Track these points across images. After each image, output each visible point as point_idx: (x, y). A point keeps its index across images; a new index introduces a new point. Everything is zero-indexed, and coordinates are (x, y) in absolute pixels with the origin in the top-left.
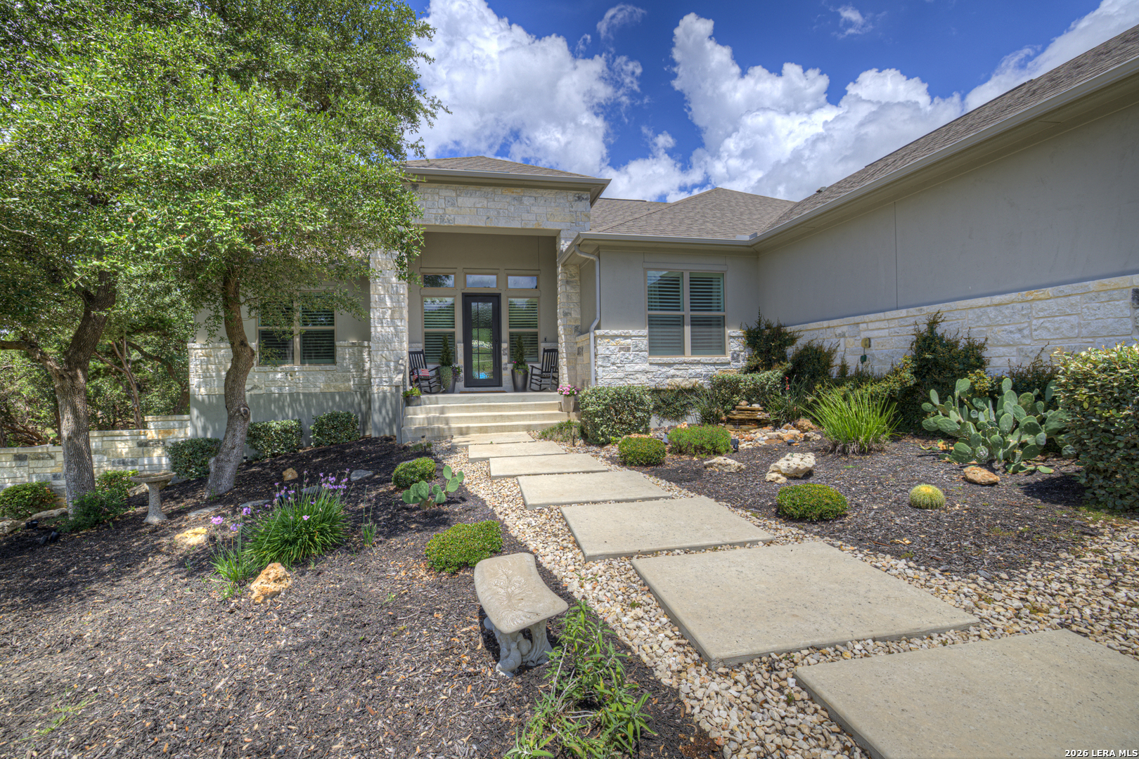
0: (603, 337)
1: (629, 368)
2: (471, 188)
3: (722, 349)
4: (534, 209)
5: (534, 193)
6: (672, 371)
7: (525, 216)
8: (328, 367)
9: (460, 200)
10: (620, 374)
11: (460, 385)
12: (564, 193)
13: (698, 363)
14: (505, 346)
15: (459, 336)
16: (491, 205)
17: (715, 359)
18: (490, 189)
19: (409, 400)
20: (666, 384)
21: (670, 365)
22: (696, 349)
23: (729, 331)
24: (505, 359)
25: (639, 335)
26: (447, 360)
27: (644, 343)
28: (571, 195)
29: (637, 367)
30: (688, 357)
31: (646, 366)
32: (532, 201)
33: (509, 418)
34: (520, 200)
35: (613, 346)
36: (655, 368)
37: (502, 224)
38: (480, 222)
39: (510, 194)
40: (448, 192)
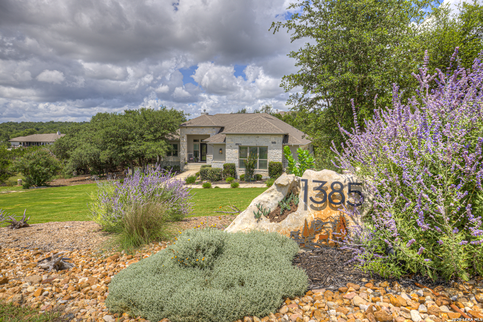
2: (195, 128)
7: (204, 132)
8: (176, 157)
11: (199, 161)
15: (200, 151)
16: (198, 130)
18: (198, 128)
26: (196, 156)
28: (212, 128)
34: (203, 129)
35: (209, 158)
37: (200, 134)
38: (197, 134)
39: (202, 128)
40: (191, 129)
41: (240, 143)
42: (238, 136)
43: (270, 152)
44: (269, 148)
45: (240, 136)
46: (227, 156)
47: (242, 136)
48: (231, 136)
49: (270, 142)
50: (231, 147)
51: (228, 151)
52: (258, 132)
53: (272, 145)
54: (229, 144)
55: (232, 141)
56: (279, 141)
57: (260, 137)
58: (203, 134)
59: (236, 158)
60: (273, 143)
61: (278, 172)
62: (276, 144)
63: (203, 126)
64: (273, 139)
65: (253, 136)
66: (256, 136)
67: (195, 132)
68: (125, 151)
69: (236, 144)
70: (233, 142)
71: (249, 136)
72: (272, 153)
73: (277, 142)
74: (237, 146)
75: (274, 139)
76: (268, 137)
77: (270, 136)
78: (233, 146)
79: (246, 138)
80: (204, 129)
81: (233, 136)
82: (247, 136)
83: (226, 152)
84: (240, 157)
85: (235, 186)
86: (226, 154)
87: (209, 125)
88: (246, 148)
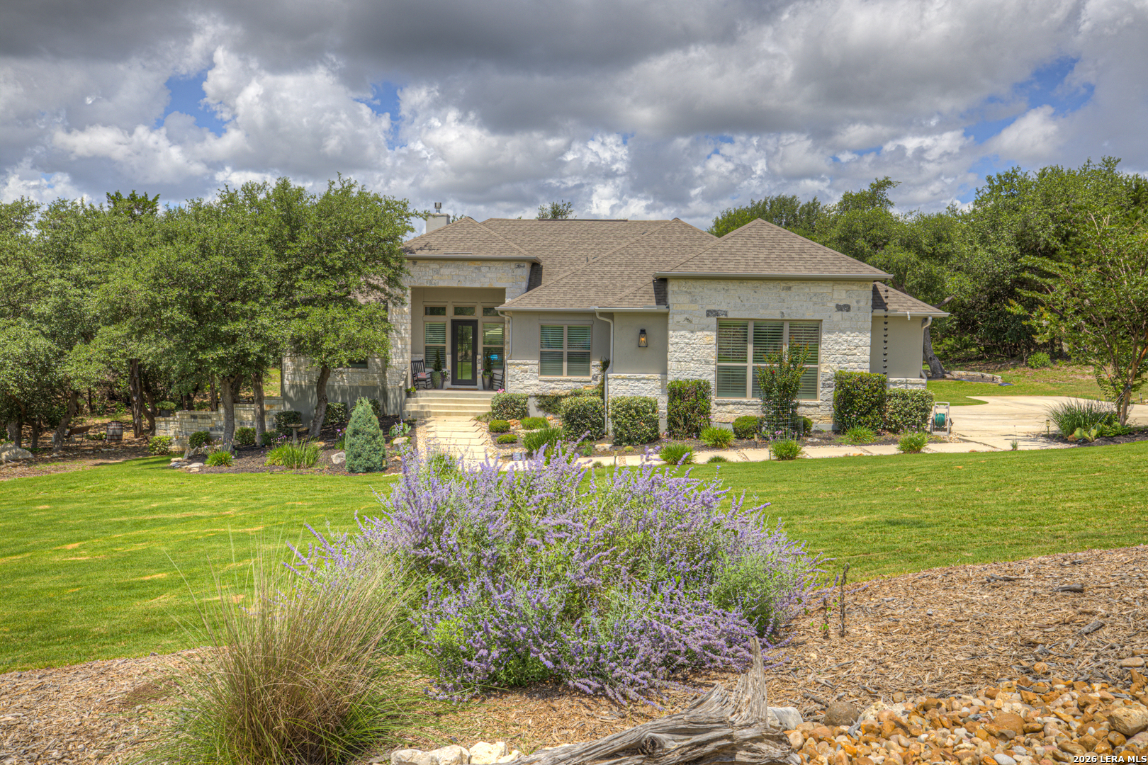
0: (512, 364)
1: (526, 382)
2: (449, 262)
3: (587, 372)
4: (489, 275)
5: (488, 264)
6: (553, 385)
7: (482, 279)
8: (363, 370)
9: (442, 270)
10: (521, 386)
11: (448, 383)
12: (508, 264)
13: (570, 381)
14: (479, 357)
15: (448, 349)
16: (461, 273)
17: (580, 378)
18: (460, 263)
19: (409, 394)
20: (549, 392)
21: (552, 381)
22: (570, 372)
23: (593, 363)
24: (479, 367)
25: (533, 364)
26: (438, 367)
27: (536, 368)
28: (513, 265)
29: (532, 382)
30: (565, 377)
31: (537, 382)
32: (487, 269)
33: (465, 408)
34: (479, 269)
35: (517, 369)
36: (542, 383)
37: (468, 285)
38: (454, 284)
39: (473, 265)
40: (434, 266)
41: (723, 307)
42: (714, 285)
43: (827, 340)
44: (824, 326)
45: (722, 285)
46: (673, 353)
47: (730, 285)
48: (690, 283)
49: (832, 305)
50: (689, 324)
51: (676, 337)
52: (791, 271)
53: (838, 316)
54: (681, 313)
55: (694, 301)
56: (862, 304)
57: (795, 286)
58: (477, 285)
59: (707, 362)
60: (840, 308)
61: (874, 405)
62: (851, 314)
63: (482, 255)
64: (841, 294)
65: (771, 284)
66: (783, 284)
67: (447, 278)
68: (232, 339)
69: (709, 313)
70: (694, 307)
71: (756, 283)
72: (837, 342)
73: (853, 304)
74: (713, 321)
75: (844, 295)
76: (825, 288)
77: (831, 284)
78: (695, 321)
79: (744, 290)
80: (484, 270)
81: (699, 283)
82: (751, 284)
83: (671, 340)
84: (720, 359)
85: (787, 455)
86: (671, 348)
87: (503, 255)
88: (742, 325)
